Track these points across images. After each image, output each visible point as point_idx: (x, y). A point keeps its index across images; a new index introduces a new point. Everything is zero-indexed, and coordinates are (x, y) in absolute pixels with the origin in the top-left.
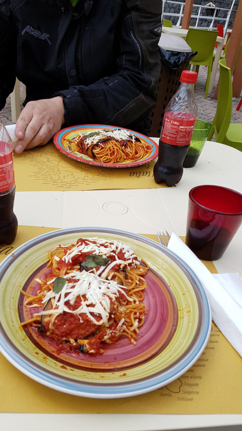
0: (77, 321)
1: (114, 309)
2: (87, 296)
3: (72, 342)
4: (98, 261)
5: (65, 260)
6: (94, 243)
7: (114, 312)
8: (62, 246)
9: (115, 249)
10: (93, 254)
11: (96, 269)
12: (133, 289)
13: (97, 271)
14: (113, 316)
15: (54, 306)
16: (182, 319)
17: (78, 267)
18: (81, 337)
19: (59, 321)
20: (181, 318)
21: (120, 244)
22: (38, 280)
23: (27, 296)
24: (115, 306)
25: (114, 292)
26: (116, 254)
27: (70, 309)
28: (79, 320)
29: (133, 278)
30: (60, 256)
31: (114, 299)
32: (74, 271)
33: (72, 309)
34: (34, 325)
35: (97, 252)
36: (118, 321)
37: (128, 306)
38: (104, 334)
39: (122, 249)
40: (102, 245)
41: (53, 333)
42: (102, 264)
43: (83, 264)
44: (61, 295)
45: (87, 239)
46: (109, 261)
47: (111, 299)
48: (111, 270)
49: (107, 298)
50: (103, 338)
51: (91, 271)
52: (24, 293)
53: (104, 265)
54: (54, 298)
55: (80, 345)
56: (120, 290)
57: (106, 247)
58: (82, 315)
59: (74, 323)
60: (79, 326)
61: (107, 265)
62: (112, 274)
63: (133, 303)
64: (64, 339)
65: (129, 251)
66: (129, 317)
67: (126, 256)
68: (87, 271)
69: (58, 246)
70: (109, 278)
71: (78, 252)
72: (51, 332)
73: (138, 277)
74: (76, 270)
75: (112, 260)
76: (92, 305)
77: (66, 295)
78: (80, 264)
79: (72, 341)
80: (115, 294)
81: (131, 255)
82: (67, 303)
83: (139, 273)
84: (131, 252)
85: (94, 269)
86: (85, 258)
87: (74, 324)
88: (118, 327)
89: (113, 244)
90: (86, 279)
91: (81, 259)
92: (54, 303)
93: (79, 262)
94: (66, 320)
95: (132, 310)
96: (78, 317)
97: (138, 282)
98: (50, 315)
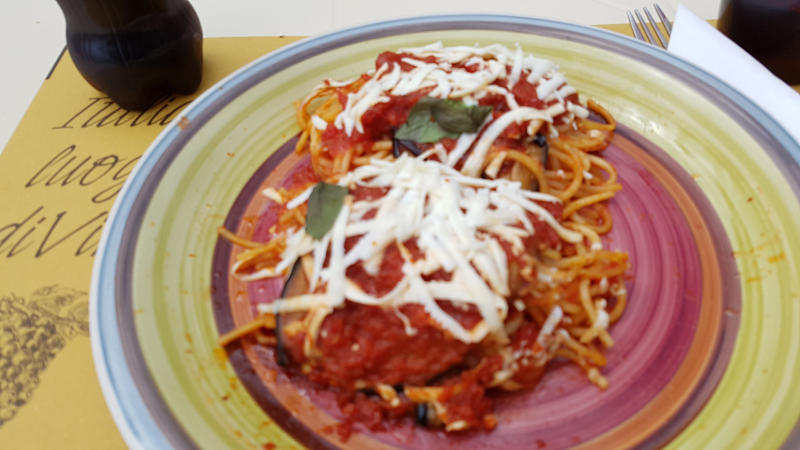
0: (395, 330)
1: (523, 281)
2: (421, 244)
3: (386, 396)
4: (448, 119)
5: (343, 125)
6: (432, 60)
7: (523, 292)
8: (334, 84)
9: (503, 75)
10: (431, 98)
11: (445, 146)
12: (573, 199)
13: (449, 150)
14: (520, 306)
15: (314, 284)
16: (754, 285)
17: (387, 144)
18: (413, 378)
19: (333, 331)
20: (749, 280)
21: (516, 56)
22: (270, 193)
23: (240, 245)
24: (527, 271)
25: (514, 221)
26: (507, 88)
27: (367, 291)
28: (402, 326)
29: (570, 162)
30: (329, 114)
31: (518, 246)
32: (374, 160)
33: (373, 289)
34: (262, 339)
35: (443, 90)
36: (539, 318)
37: (568, 262)
38: (495, 367)
39: (526, 72)
40: (457, 65)
41: (320, 367)
42: (462, 127)
43: (400, 135)
44: (330, 245)
45: (408, 50)
46: (485, 115)
47: (505, 245)
48: (494, 143)
49: (493, 245)
50: (491, 377)
51: (428, 153)
52: (229, 236)
53: (469, 132)
54: (311, 254)
55: (415, 406)
56: (535, 208)
57: (471, 70)
58: (410, 309)
59: (385, 334)
60: (404, 345)
61: (480, 129)
62: (500, 157)
63: (581, 250)
64: (360, 384)
65: (549, 76)
66: (574, 298)
67: (543, 92)
68: (415, 154)
69: (323, 86)
70: (492, 171)
71: (381, 95)
72: (313, 363)
73: (587, 160)
74: (380, 154)
75: (495, 109)
76: (441, 275)
77: (350, 243)
78: (391, 134)
79: (386, 390)
80: (520, 225)
81: (559, 89)
82: (355, 272)
83: (587, 144)
84: (557, 79)
85: (439, 148)
86: (407, 113)
87: (387, 339)
88: (541, 339)
89: (493, 58)
90: (414, 184)
91: (392, 117)
92: (313, 270)
93: (386, 128)
94: (357, 328)
95: (583, 272)
96: (396, 318)
97: (588, 176)
98: (303, 315)
